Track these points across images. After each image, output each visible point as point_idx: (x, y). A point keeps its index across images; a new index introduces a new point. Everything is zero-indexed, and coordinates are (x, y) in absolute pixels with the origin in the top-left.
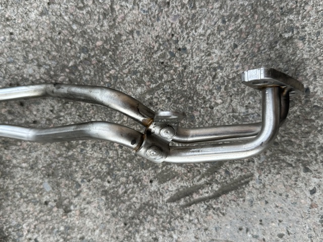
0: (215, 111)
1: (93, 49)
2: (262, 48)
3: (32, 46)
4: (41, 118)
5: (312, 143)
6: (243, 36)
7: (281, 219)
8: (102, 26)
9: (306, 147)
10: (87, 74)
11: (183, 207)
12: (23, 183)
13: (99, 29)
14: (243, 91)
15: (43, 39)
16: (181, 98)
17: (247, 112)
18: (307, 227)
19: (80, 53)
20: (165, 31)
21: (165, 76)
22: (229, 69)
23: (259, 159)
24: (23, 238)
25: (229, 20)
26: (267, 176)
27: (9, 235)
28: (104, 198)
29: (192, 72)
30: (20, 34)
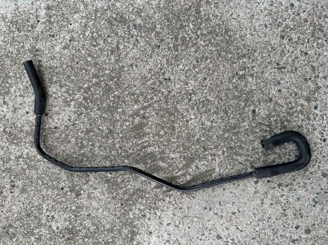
0: (190, 124)
1: (103, 76)
2: (224, 81)
3: (56, 71)
4: (61, 125)
5: (257, 148)
6: (211, 72)
7: (234, 201)
8: (110, 59)
9: (252, 151)
10: (97, 94)
11: (165, 192)
12: (44, 174)
13: (107, 61)
14: (210, 111)
15: (64, 66)
16: (166, 114)
17: (212, 125)
18: (252, 207)
19: (93, 78)
20: (156, 66)
21: (155, 97)
22: (200, 95)
23: (220, 158)
24: (43, 215)
25: (201, 61)
26: (225, 170)
27: (31, 213)
28: (106, 185)
29: (174, 95)
30: (47, 62)
